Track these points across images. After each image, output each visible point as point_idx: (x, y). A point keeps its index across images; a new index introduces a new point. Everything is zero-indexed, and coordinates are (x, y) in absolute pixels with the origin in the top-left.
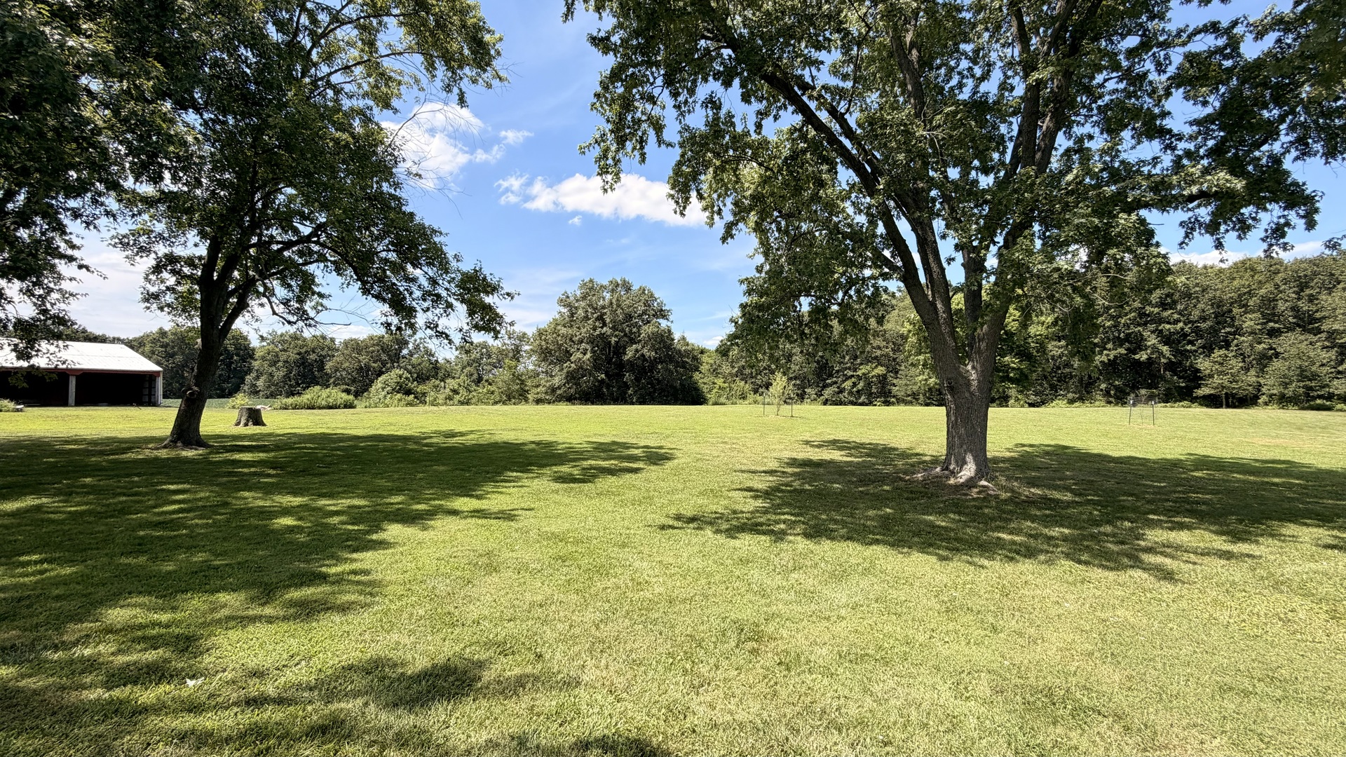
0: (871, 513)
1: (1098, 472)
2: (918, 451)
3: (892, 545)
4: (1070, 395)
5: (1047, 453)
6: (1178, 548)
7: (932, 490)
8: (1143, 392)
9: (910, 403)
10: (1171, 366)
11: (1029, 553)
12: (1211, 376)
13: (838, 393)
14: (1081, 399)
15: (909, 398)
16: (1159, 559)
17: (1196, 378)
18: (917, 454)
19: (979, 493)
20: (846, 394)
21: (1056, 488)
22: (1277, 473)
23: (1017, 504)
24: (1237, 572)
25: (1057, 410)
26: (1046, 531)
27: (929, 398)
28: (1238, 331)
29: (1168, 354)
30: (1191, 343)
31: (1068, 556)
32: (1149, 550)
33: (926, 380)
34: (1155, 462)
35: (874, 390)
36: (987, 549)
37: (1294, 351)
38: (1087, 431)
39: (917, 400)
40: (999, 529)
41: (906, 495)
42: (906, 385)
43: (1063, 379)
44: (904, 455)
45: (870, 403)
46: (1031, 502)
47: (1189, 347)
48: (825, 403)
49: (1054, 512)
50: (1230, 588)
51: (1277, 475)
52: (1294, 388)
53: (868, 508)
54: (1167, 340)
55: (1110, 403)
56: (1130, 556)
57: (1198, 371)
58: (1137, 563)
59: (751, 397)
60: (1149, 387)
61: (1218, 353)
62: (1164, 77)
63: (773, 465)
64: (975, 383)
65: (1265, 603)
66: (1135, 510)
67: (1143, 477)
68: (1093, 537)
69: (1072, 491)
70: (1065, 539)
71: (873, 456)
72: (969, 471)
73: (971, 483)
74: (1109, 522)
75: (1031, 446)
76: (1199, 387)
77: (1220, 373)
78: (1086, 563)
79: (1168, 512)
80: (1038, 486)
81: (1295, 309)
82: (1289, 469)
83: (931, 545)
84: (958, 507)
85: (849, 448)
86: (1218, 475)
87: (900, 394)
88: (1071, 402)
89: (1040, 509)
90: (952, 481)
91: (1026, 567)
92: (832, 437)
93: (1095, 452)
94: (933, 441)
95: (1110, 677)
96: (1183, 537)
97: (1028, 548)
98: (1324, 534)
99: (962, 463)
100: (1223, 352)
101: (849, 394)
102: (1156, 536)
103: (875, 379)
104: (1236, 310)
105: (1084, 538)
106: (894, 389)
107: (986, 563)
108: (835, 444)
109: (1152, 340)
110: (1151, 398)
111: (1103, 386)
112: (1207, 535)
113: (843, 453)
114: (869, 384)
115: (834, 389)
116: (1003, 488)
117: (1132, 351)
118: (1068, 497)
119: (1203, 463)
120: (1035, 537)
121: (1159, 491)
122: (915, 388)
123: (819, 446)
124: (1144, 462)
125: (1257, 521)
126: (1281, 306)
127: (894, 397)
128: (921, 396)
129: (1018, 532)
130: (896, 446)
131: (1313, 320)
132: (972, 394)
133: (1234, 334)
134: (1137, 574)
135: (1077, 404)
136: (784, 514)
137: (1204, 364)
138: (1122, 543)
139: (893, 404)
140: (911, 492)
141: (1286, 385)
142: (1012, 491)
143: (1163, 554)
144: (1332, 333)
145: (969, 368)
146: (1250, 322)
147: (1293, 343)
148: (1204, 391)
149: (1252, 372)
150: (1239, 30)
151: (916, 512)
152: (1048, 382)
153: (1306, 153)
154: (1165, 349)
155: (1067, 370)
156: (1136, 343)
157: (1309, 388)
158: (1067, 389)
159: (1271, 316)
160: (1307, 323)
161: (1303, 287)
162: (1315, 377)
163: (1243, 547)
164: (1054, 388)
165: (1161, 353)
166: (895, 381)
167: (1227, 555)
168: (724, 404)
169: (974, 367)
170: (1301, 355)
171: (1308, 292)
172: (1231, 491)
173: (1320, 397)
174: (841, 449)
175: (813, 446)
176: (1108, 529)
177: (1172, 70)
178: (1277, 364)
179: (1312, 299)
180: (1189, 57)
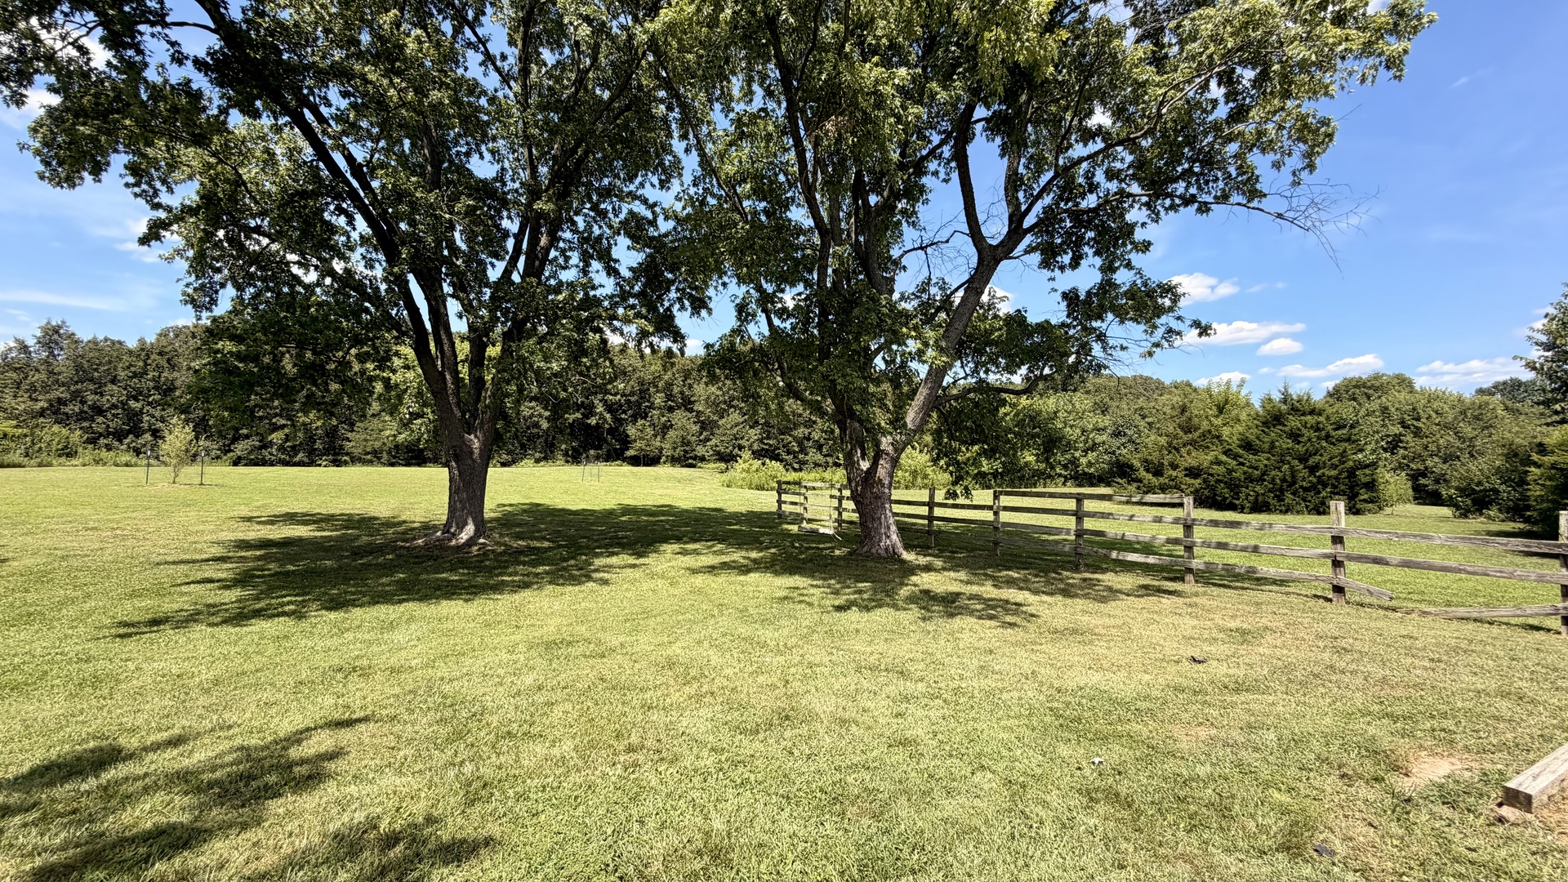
0: (384, 580)
1: (562, 523)
2: (403, 518)
3: (421, 600)
4: (537, 455)
5: (525, 511)
6: (611, 566)
7: (436, 552)
8: (592, 452)
9: (370, 463)
10: (611, 431)
11: (526, 585)
12: (635, 441)
13: (261, 448)
14: (546, 458)
15: (369, 457)
16: (602, 575)
17: (626, 442)
18: (404, 522)
19: (479, 550)
20: (274, 451)
21: (536, 539)
22: (663, 514)
23: (510, 554)
24: (637, 574)
25: (524, 470)
26: (534, 570)
27: (394, 457)
28: (652, 407)
29: (610, 421)
30: (624, 412)
31: (550, 583)
32: (596, 571)
33: (394, 436)
34: (599, 512)
35: (318, 445)
36: (498, 588)
37: (680, 424)
38: (553, 489)
39: (379, 459)
40: (501, 574)
41: (412, 560)
42: (366, 440)
43: (532, 439)
44: (388, 524)
45: (311, 463)
46: (520, 552)
47: (623, 416)
48: (236, 463)
49: (539, 556)
50: (633, 582)
51: (663, 515)
52: (679, 452)
53: (381, 576)
54: (610, 408)
55: (567, 462)
56: (586, 576)
57: (627, 436)
58: (589, 578)
59: (87, 454)
60: (596, 448)
61: (640, 422)
62: (617, 220)
63: (217, 551)
64: (477, 451)
65: (646, 585)
66: (587, 547)
67: (592, 524)
68: (564, 569)
69: (548, 540)
70: (547, 573)
71: (352, 528)
72: (470, 530)
73: (471, 542)
74: (573, 558)
75: (511, 505)
76: (627, 449)
77: (641, 438)
78: (563, 584)
79: (606, 546)
80: (522, 539)
81: (682, 393)
82: (668, 510)
83: (453, 594)
84: (464, 563)
85: (315, 522)
86: (634, 518)
87: (357, 452)
88: (537, 461)
89: (527, 556)
90: (453, 542)
91: (526, 594)
92: (285, 510)
93: (560, 507)
94: (416, 506)
95: (582, 629)
96: (614, 560)
97: (524, 583)
98: (676, 547)
99: (461, 527)
100: (643, 422)
101: (279, 450)
102: (599, 562)
103: (320, 431)
104: (652, 390)
105: (559, 570)
106: (349, 445)
107: (496, 596)
108: (291, 518)
109: (600, 409)
110: (597, 458)
111: (563, 447)
112: (626, 556)
113: (310, 528)
114: (311, 437)
115: (254, 442)
116: (497, 543)
117: (586, 416)
118: (546, 544)
119: (628, 510)
120: (528, 575)
121: (602, 533)
122: (377, 444)
123: (272, 523)
124: (592, 512)
125: (650, 544)
126: (676, 390)
127: (347, 454)
128: (385, 455)
129: (516, 574)
130: (376, 515)
131: (691, 403)
132: (474, 461)
133: (650, 407)
134: (590, 584)
135: (542, 463)
137: (631, 431)
138: (581, 569)
139: (346, 463)
140: (417, 557)
141: (675, 449)
142: (506, 545)
143: (604, 571)
144: (698, 412)
145: (472, 437)
146: (659, 399)
147: (680, 417)
148: (630, 453)
149: (659, 438)
150: (657, 209)
151: (428, 573)
152: (519, 442)
153: (682, 308)
154: (608, 416)
155: (535, 430)
156: (589, 410)
157: (686, 452)
158: (534, 449)
159: (670, 397)
160: (687, 404)
161: (686, 378)
162: (688, 443)
163: (642, 561)
164: (523, 447)
165: (605, 420)
166: (349, 435)
167: (634, 566)
168: (20, 466)
169: (476, 437)
170: (683, 428)
171: (689, 381)
172: (639, 529)
173: (691, 458)
174: (305, 523)
175: (259, 523)
176: (572, 562)
177: (622, 216)
178: (671, 433)
179: (690, 387)
180: (631, 212)
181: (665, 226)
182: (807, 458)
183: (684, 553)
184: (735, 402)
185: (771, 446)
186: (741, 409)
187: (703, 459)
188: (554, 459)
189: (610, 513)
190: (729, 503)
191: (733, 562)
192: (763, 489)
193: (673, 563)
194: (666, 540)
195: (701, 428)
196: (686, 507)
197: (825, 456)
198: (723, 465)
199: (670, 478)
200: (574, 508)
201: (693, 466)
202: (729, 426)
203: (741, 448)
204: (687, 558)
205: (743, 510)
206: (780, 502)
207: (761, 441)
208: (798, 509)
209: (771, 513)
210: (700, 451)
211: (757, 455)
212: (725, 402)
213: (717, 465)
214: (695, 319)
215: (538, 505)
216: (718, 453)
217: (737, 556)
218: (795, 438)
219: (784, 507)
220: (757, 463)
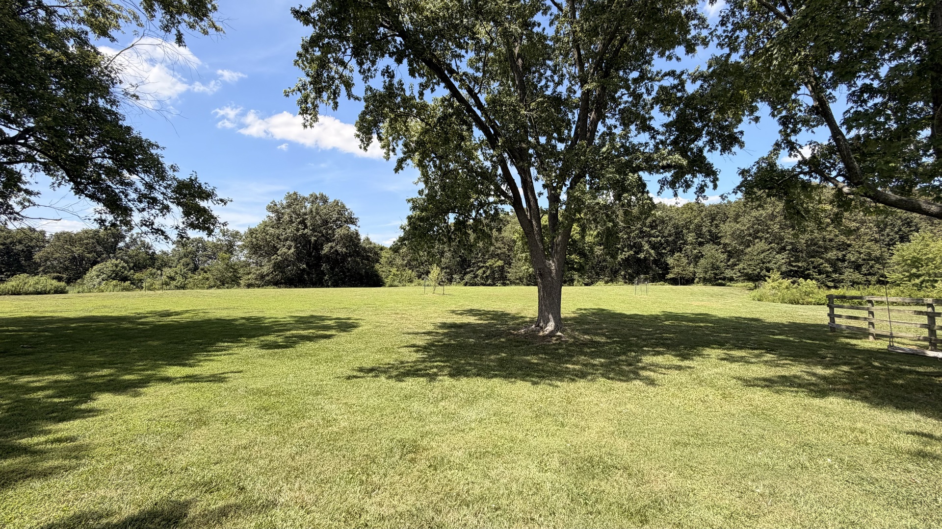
0: (493, 357)
1: (619, 324)
2: (522, 315)
3: (505, 377)
4: (606, 279)
5: (594, 314)
6: (657, 366)
7: (529, 339)
8: (642, 276)
9: (518, 284)
10: (655, 262)
11: (583, 375)
12: (673, 267)
13: (474, 278)
14: (612, 281)
15: (518, 281)
16: (648, 373)
17: (666, 268)
18: (522, 317)
19: (556, 340)
20: (479, 279)
21: (598, 335)
23: (577, 346)
24: (683, 377)
25: (599, 288)
26: (592, 361)
27: (529, 281)
28: (685, 243)
29: (654, 255)
30: (664, 248)
31: (603, 375)
32: (643, 368)
33: (527, 269)
34: (647, 317)
35: (496, 276)
36: (560, 375)
37: (709, 254)
38: (614, 300)
39: (522, 282)
40: (567, 362)
41: (514, 344)
42: (516, 272)
43: (603, 269)
44: (514, 318)
45: (494, 285)
46: (585, 344)
47: (663, 251)
48: (465, 285)
49: (597, 349)
50: (680, 386)
51: (702, 322)
52: (710, 274)
53: (491, 354)
54: (653, 246)
55: (626, 283)
56: (634, 373)
57: (668, 264)
58: (637, 377)
59: (416, 281)
60: (645, 273)
61: (677, 254)
62: (650, 98)
63: (430, 328)
64: (554, 271)
65: (695, 393)
66: (636, 345)
67: (641, 326)
68: (616, 363)
69: (606, 336)
70: (602, 365)
71: (495, 319)
72: (551, 326)
73: (552, 334)
74: (624, 353)
75: (585, 309)
76: (668, 273)
77: (678, 266)
78: (612, 379)
79: (653, 346)
80: (588, 334)
81: (710, 231)
82: (704, 318)
83: (528, 375)
84: (544, 350)
85: (481, 315)
86: (676, 323)
87: (512, 278)
88: (607, 282)
89: (589, 348)
90: (541, 334)
91: (581, 383)
92: (469, 308)
93: (618, 312)
94: (531, 308)
95: (622, 445)
96: (659, 359)
97: (582, 372)
98: (720, 352)
99: (547, 322)
100: (679, 254)
102: (647, 359)
103: (497, 269)
104: (684, 231)
105: (612, 364)
106: (509, 275)
107: (559, 383)
108: (471, 312)
109: (646, 247)
110: (646, 280)
111: (623, 273)
112: (671, 357)
113: (476, 318)
114: (493, 272)
115: (471, 275)
116: (569, 336)
117: (637, 253)
118: (604, 339)
120: (586, 365)
121: (649, 333)
122: (521, 274)
123: (461, 314)
124: (642, 317)
125: (693, 348)
126: (704, 229)
127: (508, 280)
128: (524, 279)
129: (577, 363)
130: (509, 312)
131: (717, 238)
132: (552, 278)
133: (684, 244)
134: (637, 382)
135: (609, 284)
136: (436, 361)
137: (670, 261)
138: (630, 365)
139: (508, 285)
140: (517, 342)
141: (706, 272)
142: (574, 338)
143: (650, 370)
144: (725, 245)
145: (551, 262)
146: (691, 237)
147: (709, 249)
148: (670, 276)
149: (692, 265)
150: (684, 77)
151: (520, 355)
152: (595, 271)
153: (713, 148)
154: (652, 252)
155: (604, 264)
156: (639, 248)
157: (716, 274)
158: (604, 275)
159: (700, 235)
160: (715, 239)
161: (713, 219)
162: (718, 268)
163: (686, 363)
164: (598, 274)
165: (651, 254)
166: (509, 270)
167: (679, 368)
168: (397, 286)
169: (553, 262)
170: (712, 256)
171: (715, 222)
172: (681, 332)
173: (720, 279)
174: (475, 315)
175: (457, 314)
176: (623, 358)
177: (654, 94)
178: (702, 261)
179: (717, 226)
180: (662, 88)
181: (691, 88)
182: (842, 277)
183: (732, 359)
184: (760, 234)
185: (799, 267)
186: (766, 239)
187: (731, 279)
188: (617, 281)
189: (656, 318)
190: (766, 315)
191: (795, 377)
192: (798, 303)
193: (720, 370)
194: (708, 344)
195: (729, 256)
196: (722, 316)
197: (865, 275)
198: (751, 284)
199: (703, 294)
200: (628, 313)
201: (723, 285)
202: (755, 253)
203: (768, 270)
204: (735, 366)
205: (784, 321)
206: (832, 316)
207: (790, 264)
208: (864, 325)
209: (824, 326)
210: (729, 273)
211: (785, 275)
212: (750, 235)
213: (745, 284)
214: (726, 155)
215: (604, 310)
216: (747, 275)
217: (796, 370)
218: (828, 261)
219: (838, 321)
220: (787, 282)
